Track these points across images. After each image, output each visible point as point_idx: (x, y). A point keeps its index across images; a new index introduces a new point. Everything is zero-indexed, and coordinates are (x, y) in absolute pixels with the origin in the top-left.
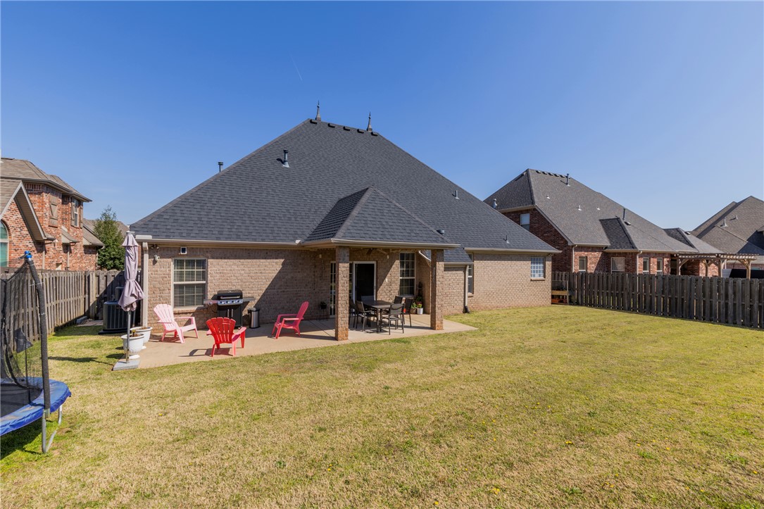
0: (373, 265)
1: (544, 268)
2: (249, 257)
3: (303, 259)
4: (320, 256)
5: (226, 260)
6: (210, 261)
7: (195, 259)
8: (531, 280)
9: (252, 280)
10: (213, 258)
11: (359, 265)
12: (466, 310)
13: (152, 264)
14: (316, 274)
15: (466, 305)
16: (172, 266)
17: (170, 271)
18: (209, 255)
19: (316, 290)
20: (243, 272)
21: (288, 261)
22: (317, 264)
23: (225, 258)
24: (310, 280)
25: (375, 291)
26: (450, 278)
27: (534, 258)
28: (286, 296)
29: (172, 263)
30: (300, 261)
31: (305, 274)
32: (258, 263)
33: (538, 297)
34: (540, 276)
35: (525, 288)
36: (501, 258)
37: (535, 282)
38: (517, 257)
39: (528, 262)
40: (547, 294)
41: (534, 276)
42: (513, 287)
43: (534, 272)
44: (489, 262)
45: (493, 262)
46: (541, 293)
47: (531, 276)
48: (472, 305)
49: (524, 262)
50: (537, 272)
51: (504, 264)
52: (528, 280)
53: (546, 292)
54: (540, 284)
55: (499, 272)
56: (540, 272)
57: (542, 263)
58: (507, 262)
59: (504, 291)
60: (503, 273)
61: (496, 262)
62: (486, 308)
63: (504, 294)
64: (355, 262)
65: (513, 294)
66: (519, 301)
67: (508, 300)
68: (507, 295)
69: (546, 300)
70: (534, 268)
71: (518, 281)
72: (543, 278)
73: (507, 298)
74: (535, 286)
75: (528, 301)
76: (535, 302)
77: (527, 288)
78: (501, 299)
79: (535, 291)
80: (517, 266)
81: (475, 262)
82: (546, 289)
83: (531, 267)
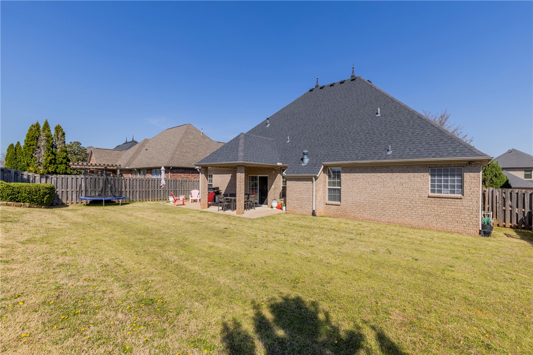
0: (268, 177)
1: (462, 181)
5: (216, 175)
6: (213, 175)
8: (429, 196)
12: (313, 213)
15: (314, 209)
27: (438, 169)
33: (444, 218)
34: (453, 192)
35: (416, 205)
36: (375, 170)
37: (437, 199)
38: (401, 169)
39: (423, 174)
40: (469, 218)
41: (440, 192)
42: (395, 201)
43: (440, 186)
44: (359, 174)
45: (364, 174)
46: (451, 214)
47: (433, 191)
48: (340, 212)
49: (414, 174)
50: (446, 187)
51: (380, 176)
52: (423, 196)
53: (466, 215)
54: (449, 202)
55: (374, 184)
56: (453, 187)
57: (458, 175)
58: (385, 174)
59: (380, 204)
60: (379, 186)
61: (369, 174)
62: (355, 218)
63: (380, 208)
64: (259, 176)
65: (396, 210)
66: (405, 219)
67: (386, 215)
68: (384, 209)
69: (465, 225)
70: (440, 181)
71: (404, 195)
72: (460, 196)
73: (385, 213)
74: (437, 204)
75: (423, 221)
76: (439, 224)
77: (421, 205)
78: (375, 212)
79: (439, 211)
80: (403, 179)
81: (342, 174)
82: (465, 210)
83: (433, 181)
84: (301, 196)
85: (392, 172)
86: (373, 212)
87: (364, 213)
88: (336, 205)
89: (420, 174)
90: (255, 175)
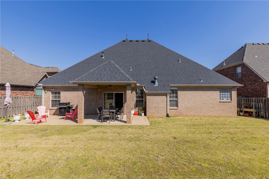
0: (123, 93)
1: (231, 95)
2: (73, 91)
3: (93, 91)
4: (99, 90)
5: (66, 92)
6: (61, 92)
7: (57, 91)
8: (220, 102)
9: (74, 99)
10: (62, 91)
11: (116, 93)
12: (168, 116)
13: (45, 93)
14: (97, 97)
15: (168, 113)
16: (51, 94)
17: (50, 95)
18: (61, 90)
19: (98, 103)
20: (71, 96)
21: (87, 92)
22: (98, 93)
23: (66, 91)
24: (95, 99)
25: (123, 104)
26: (158, 99)
27: (222, 89)
28: (86, 105)
29: (51, 93)
30: (91, 92)
31: (93, 97)
32: (76, 93)
33: (225, 111)
34: (227, 99)
35: (215, 106)
36: (196, 90)
37: (223, 103)
38: (208, 89)
39: (217, 92)
40: (234, 110)
41: (223, 99)
42: (206, 105)
43: (223, 97)
44: (188, 92)
45: (191, 92)
46: (228, 109)
47: (220, 99)
48: (178, 113)
49: (214, 92)
50: (225, 97)
51: (199, 93)
52: (217, 102)
53: (233, 109)
54: (227, 104)
55: (196, 97)
56: (227, 97)
57: (229, 92)
58: (201, 92)
59: (199, 107)
60: (198, 98)
61: (193, 92)
62: (186, 116)
63: (199, 109)
64: (114, 92)
65: (206, 109)
66: (211, 113)
67: (202, 112)
68: (201, 109)
69: (233, 113)
70: (223, 95)
71: (210, 102)
72: (230, 101)
73: (201, 111)
74: (223, 105)
75: (218, 113)
76: (224, 114)
77: (217, 106)
78: (197, 111)
79: (224, 108)
80: (209, 94)
81: (178, 91)
82: (232, 107)
83: (220, 95)
84: (158, 106)
85: (204, 90)
86: (196, 111)
87: (191, 112)
88: (175, 109)
89: (216, 91)
90: (110, 92)
